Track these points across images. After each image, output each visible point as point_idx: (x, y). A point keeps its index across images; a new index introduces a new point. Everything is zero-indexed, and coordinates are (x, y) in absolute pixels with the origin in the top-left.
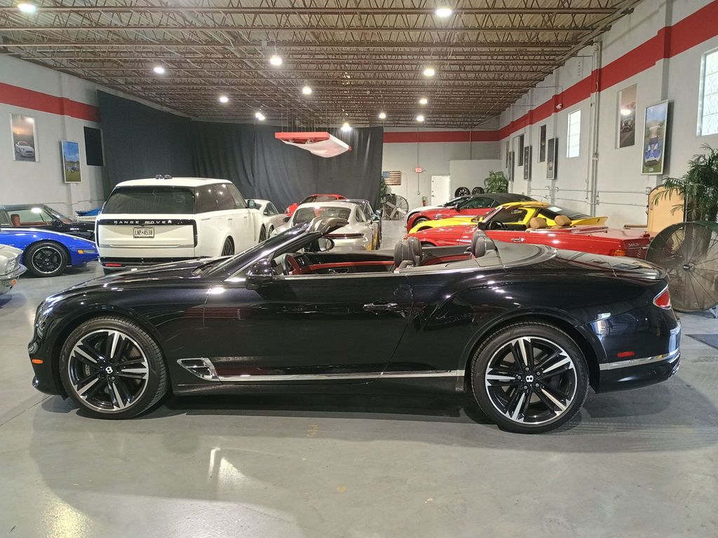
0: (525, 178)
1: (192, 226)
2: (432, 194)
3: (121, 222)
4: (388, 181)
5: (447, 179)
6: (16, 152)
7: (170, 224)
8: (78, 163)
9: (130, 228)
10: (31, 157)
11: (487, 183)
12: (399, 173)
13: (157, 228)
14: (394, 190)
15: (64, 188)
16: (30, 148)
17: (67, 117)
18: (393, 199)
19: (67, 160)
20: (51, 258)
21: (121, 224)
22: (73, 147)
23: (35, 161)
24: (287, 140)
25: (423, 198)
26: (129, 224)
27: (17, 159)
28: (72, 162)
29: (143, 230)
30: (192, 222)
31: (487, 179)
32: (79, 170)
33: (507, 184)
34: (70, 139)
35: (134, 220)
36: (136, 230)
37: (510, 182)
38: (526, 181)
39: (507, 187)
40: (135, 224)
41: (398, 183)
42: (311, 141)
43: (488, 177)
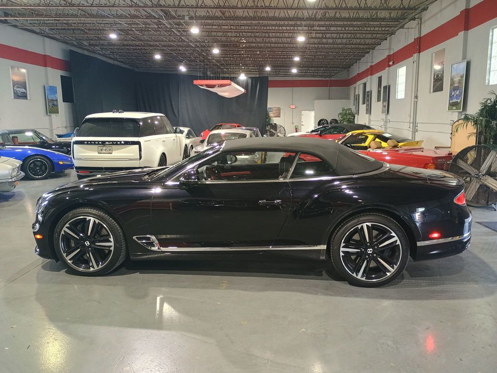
0: (366, 113)
1: (138, 146)
2: (302, 123)
3: (89, 143)
4: (271, 114)
5: (313, 114)
6: (14, 93)
7: (123, 144)
8: (57, 100)
9: (96, 147)
10: (24, 96)
11: (340, 116)
12: (279, 109)
13: (114, 147)
14: (275, 120)
15: (47, 118)
16: (23, 90)
17: (49, 69)
18: (275, 127)
19: (50, 99)
20: (41, 167)
21: (89, 144)
22: (53, 90)
23: (27, 99)
24: (202, 86)
25: (296, 126)
26: (95, 144)
27: (14, 98)
28: (52, 100)
29: (104, 148)
30: (138, 143)
31: (340, 114)
32: (57, 106)
33: (354, 117)
34: (50, 85)
36: (100, 148)
37: (356, 116)
38: (368, 115)
39: (354, 119)
41: (278, 116)
42: (219, 86)
43: (341, 112)
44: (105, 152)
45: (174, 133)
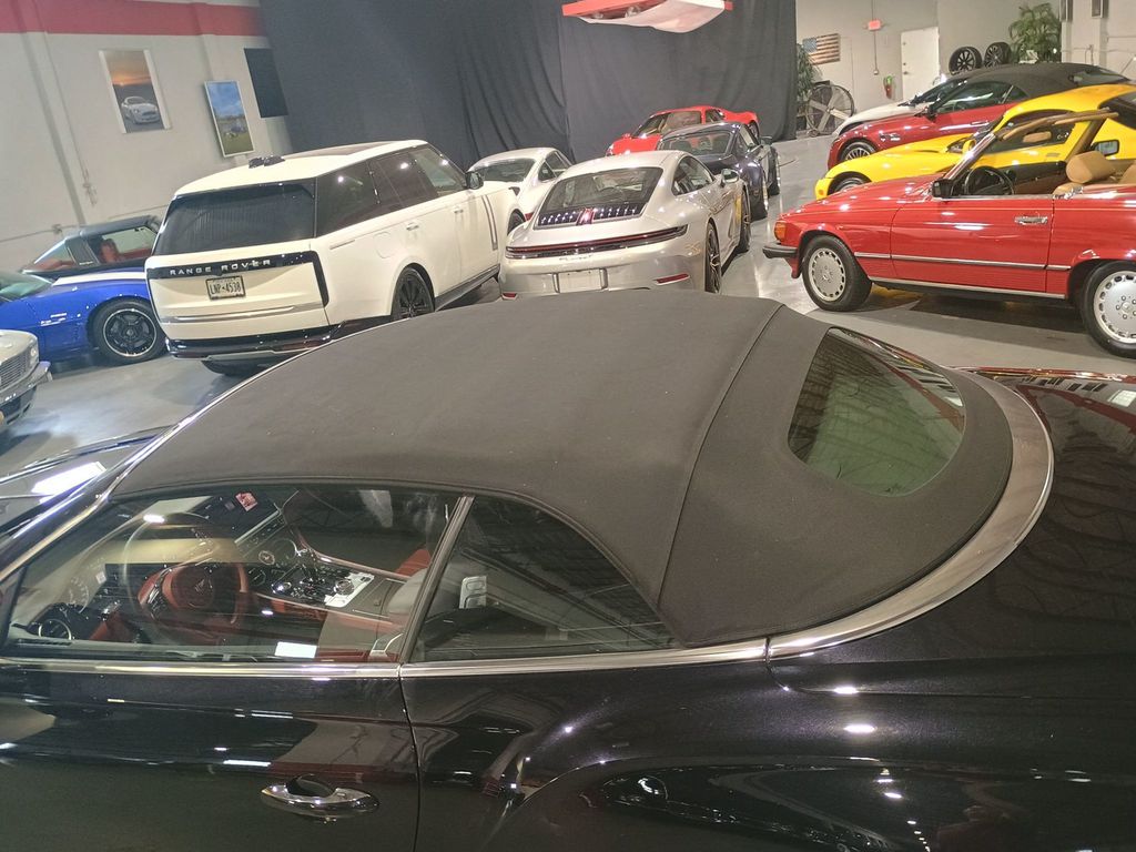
0: (1094, 14)
1: (310, 266)
2: (904, 69)
3: (181, 272)
4: (814, 57)
5: (932, 37)
6: (125, 119)
7: (267, 266)
8: (242, 117)
9: (200, 282)
10: (153, 122)
11: (1015, 32)
12: (835, 37)
13: (247, 276)
14: (827, 73)
16: (149, 106)
17: (208, 39)
18: (825, 91)
19: (222, 116)
20: (138, 329)
21: (182, 276)
22: (229, 91)
23: (162, 127)
24: (591, 16)
25: (885, 80)
26: (194, 274)
27: (128, 131)
28: (229, 119)
29: (223, 283)
30: (311, 257)
31: (1015, 25)
32: (246, 131)
33: (1060, 29)
34: (219, 78)
35: (203, 266)
36: (211, 283)
37: (1064, 25)
38: (1097, 21)
39: (1059, 36)
40: (204, 273)
41: (835, 58)
42: (635, 10)
43: (1017, 18)
44: (228, 294)
45: (466, 188)
